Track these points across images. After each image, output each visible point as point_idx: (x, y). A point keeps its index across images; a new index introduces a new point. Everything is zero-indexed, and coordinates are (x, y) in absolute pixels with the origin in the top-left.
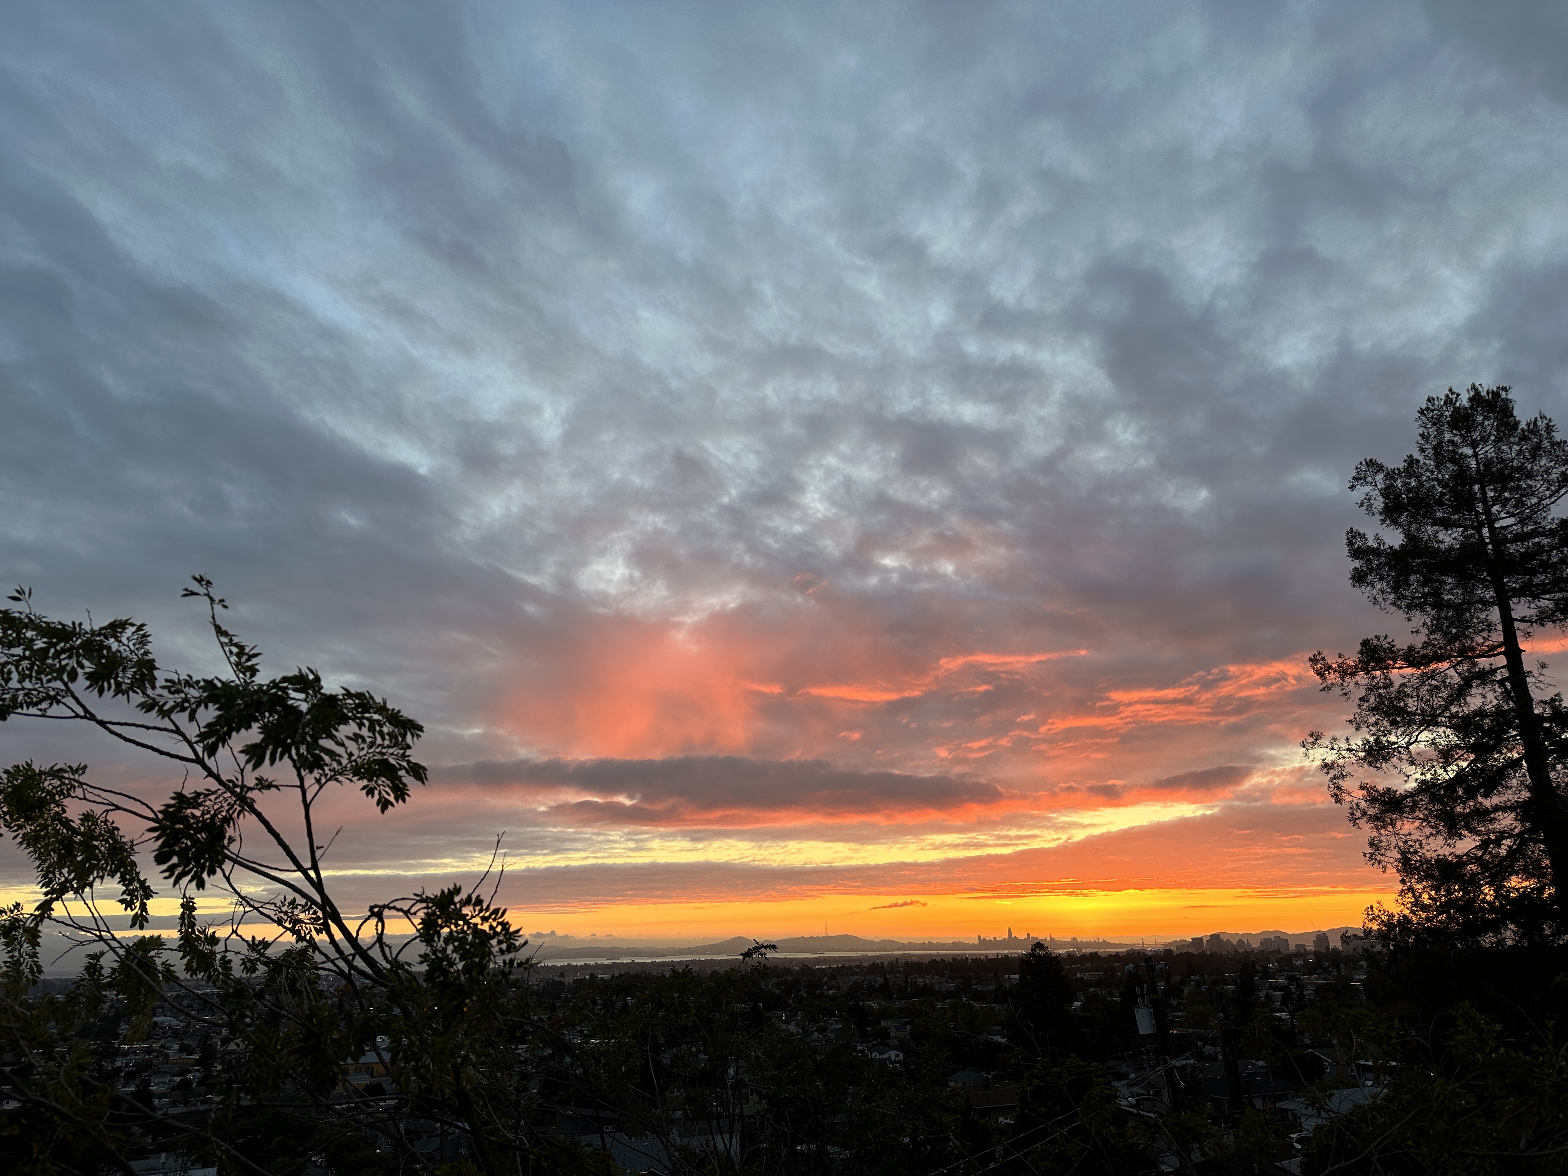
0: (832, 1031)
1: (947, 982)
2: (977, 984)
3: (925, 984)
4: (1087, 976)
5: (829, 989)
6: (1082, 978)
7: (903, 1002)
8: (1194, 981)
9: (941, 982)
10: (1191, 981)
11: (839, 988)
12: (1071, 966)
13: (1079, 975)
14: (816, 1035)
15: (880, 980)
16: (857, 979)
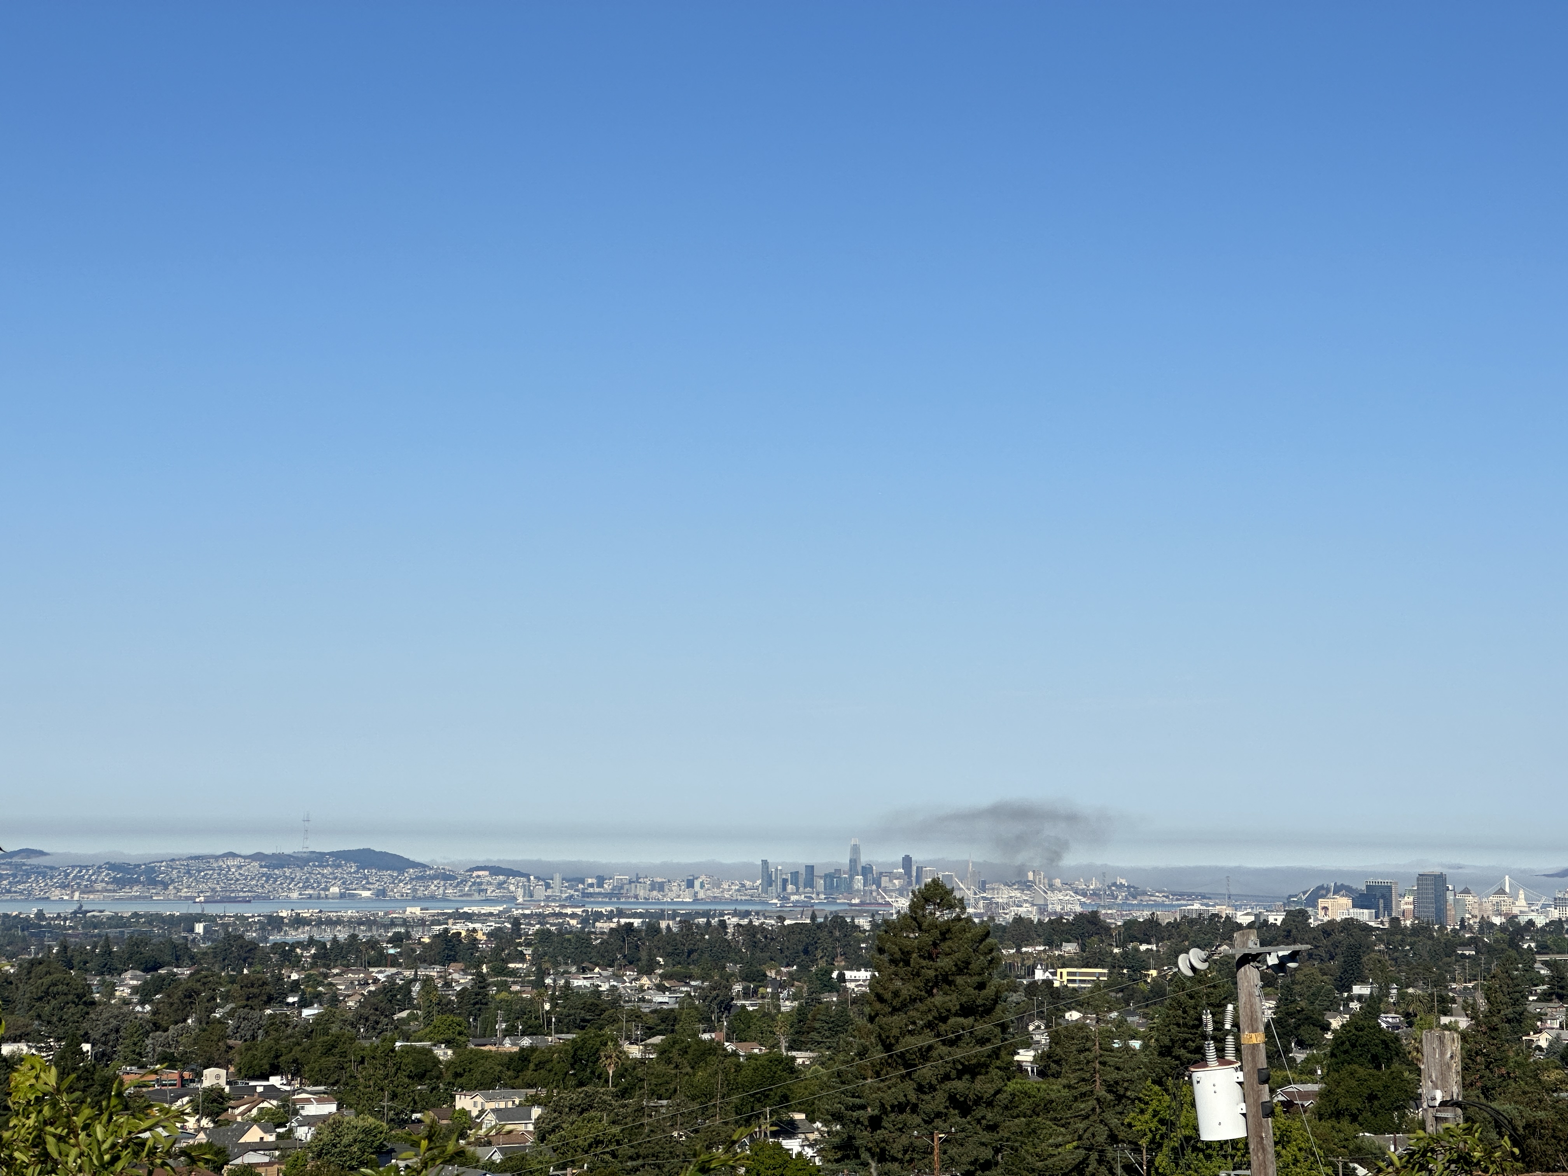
0: (309, 1121)
1: (661, 989)
2: (746, 994)
3: (596, 992)
4: (1061, 978)
5: (305, 1003)
6: (1048, 983)
7: (526, 1042)
8: (1360, 998)
9: (641, 989)
10: (1351, 999)
11: (335, 1000)
12: (1019, 951)
13: (1040, 975)
14: (254, 1135)
15: (462, 980)
16: (391, 978)
